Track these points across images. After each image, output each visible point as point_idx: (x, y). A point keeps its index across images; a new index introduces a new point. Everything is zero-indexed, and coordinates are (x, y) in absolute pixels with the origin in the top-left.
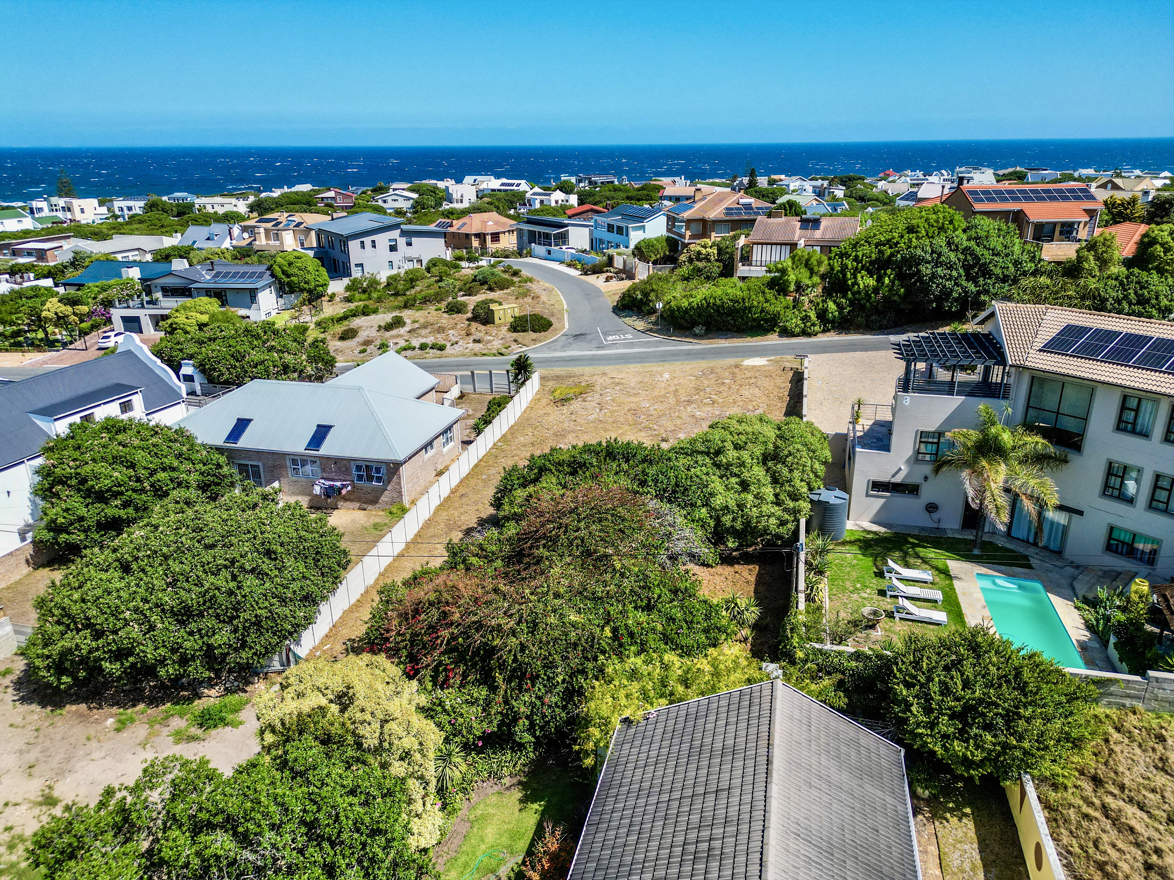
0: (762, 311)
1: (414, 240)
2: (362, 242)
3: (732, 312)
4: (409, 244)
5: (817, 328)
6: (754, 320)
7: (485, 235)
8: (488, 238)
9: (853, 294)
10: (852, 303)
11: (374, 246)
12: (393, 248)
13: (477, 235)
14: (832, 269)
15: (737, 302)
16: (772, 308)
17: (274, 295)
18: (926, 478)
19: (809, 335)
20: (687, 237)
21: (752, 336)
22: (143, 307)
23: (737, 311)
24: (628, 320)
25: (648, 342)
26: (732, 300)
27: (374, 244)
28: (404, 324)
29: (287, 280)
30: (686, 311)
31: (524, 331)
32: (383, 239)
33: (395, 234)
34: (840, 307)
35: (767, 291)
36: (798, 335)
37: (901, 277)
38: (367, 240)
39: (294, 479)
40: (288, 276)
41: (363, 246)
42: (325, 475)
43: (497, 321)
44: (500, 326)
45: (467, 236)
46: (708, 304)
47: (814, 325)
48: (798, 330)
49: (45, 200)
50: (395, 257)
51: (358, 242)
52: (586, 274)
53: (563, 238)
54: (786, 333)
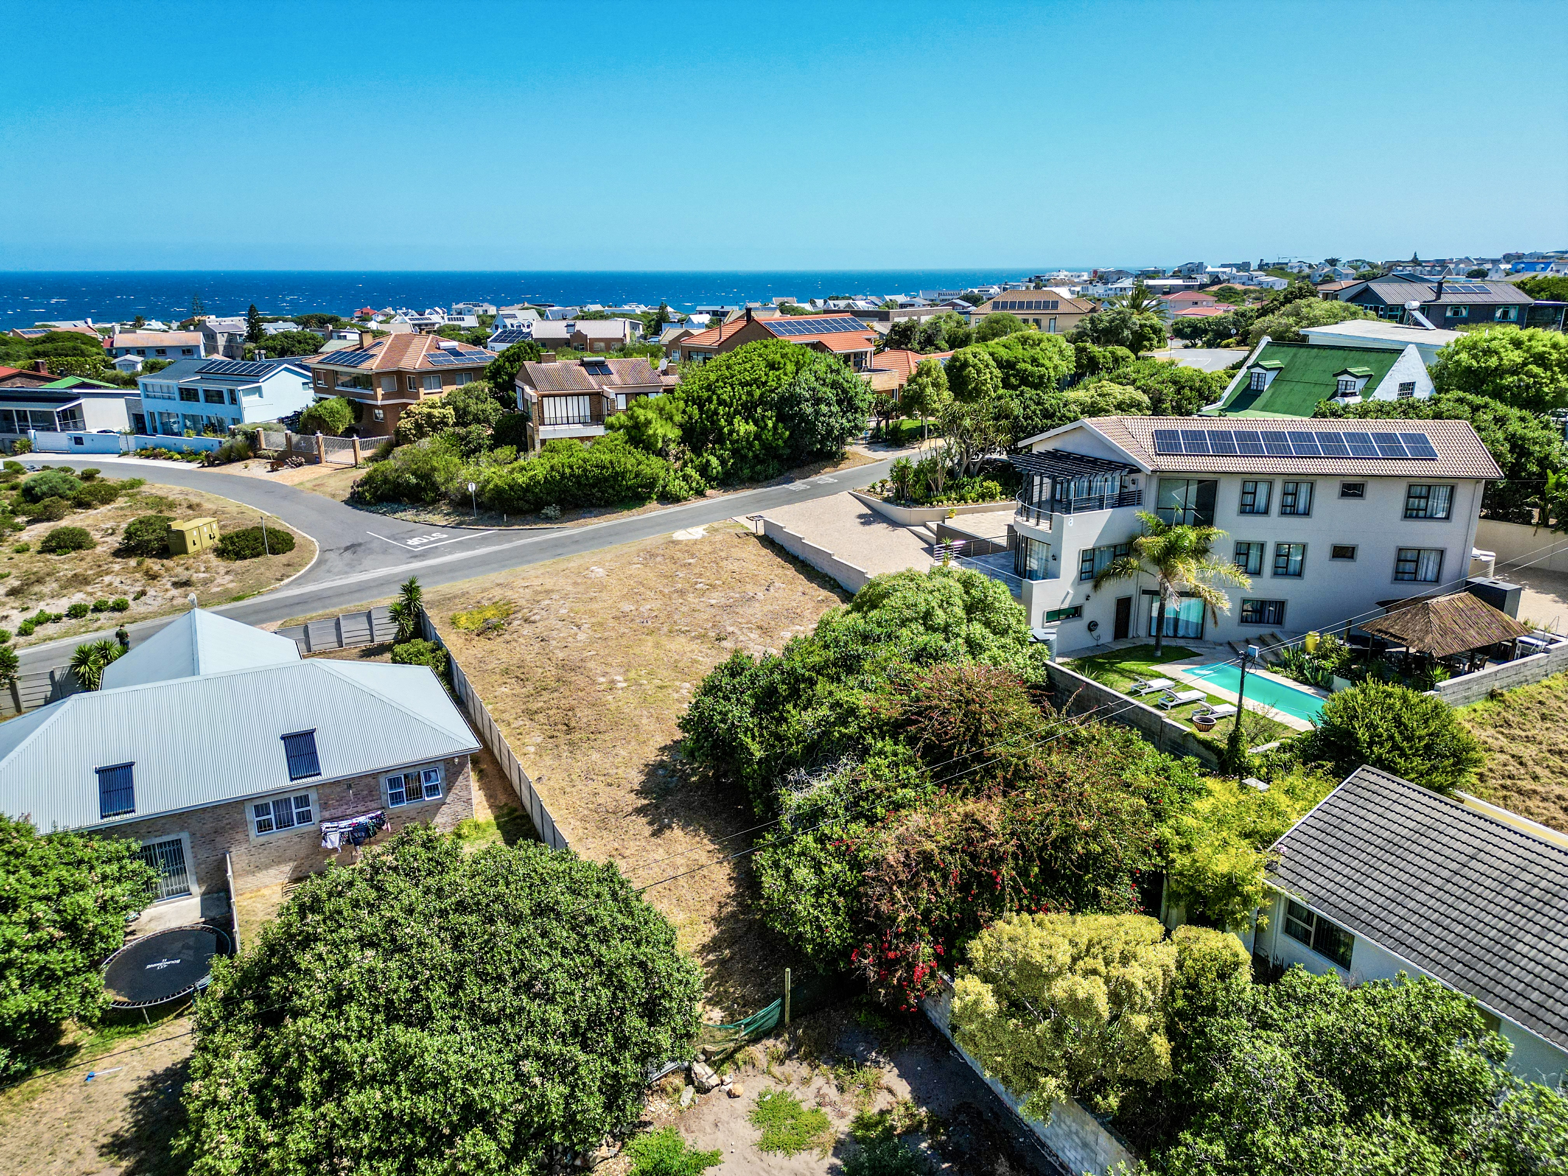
0: (637, 476)
3: (600, 482)
6: (628, 488)
9: (732, 443)
10: (733, 454)
14: (690, 418)
15: (604, 467)
16: (648, 471)
18: (1088, 598)
20: (380, 397)
21: (628, 510)
23: (606, 479)
25: (484, 538)
26: (597, 466)
30: (527, 489)
31: (258, 555)
34: (723, 462)
37: (781, 418)
42: (327, 814)
43: (191, 547)
46: (563, 475)
48: (682, 493)
52: (212, 464)
53: (72, 418)
54: (667, 498)
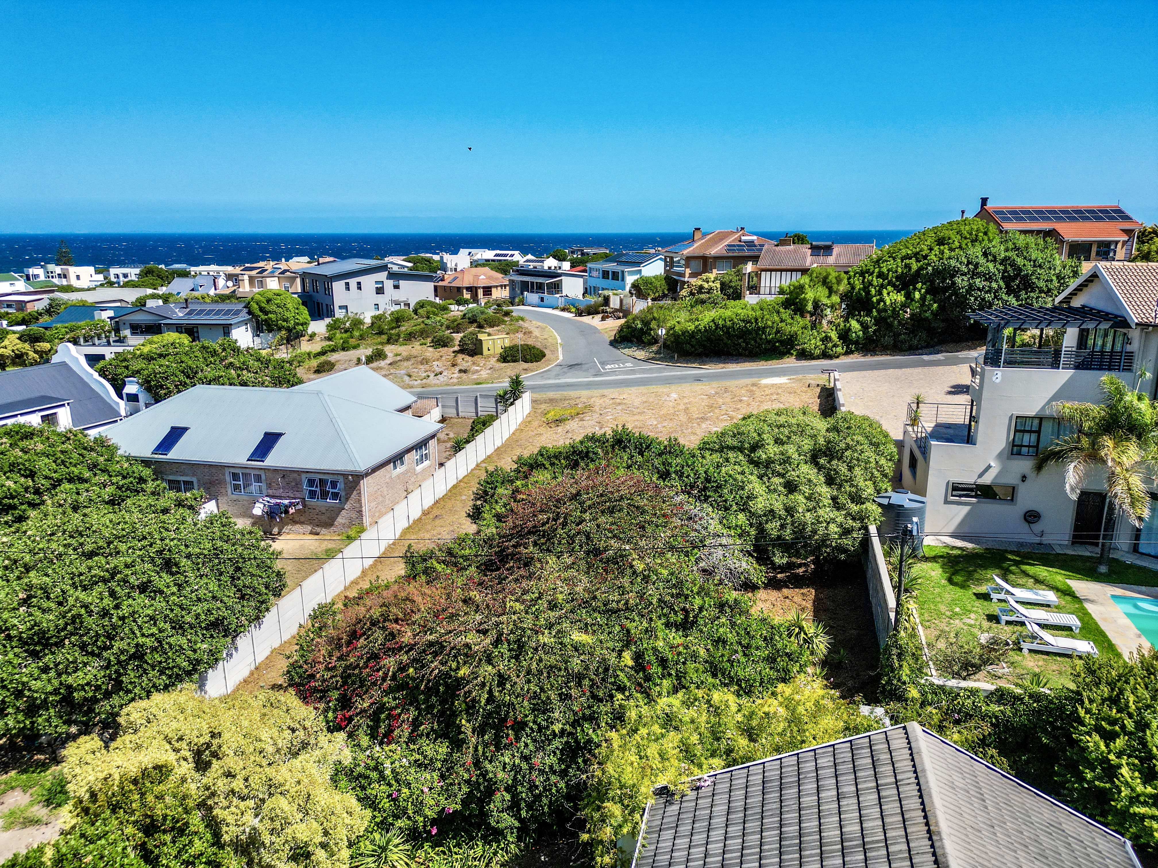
0: (778, 332)
1: (402, 283)
2: (347, 284)
3: (744, 333)
4: (396, 287)
5: (839, 350)
6: (769, 342)
7: (476, 288)
8: (480, 292)
9: (879, 311)
10: (878, 321)
11: (360, 288)
12: (380, 291)
13: (469, 289)
14: (853, 288)
15: (750, 322)
16: (788, 329)
17: (250, 334)
18: (1024, 478)
19: (830, 357)
20: (687, 275)
22: (109, 344)
23: (750, 332)
24: (627, 351)
25: (650, 369)
26: (743, 321)
27: (359, 286)
28: (386, 357)
29: (264, 317)
30: (692, 335)
31: (514, 361)
32: (369, 281)
33: (382, 276)
34: (865, 327)
35: (782, 310)
36: (818, 358)
37: (933, 291)
38: (353, 282)
39: (234, 497)
40: (266, 313)
41: (347, 287)
42: (271, 492)
43: (485, 352)
44: (489, 356)
45: (459, 289)
46: (717, 326)
47: (835, 346)
48: (817, 352)
49: (42, 267)
50: (381, 300)
51: (342, 283)
52: (580, 315)
53: (556, 288)
54: (804, 355)
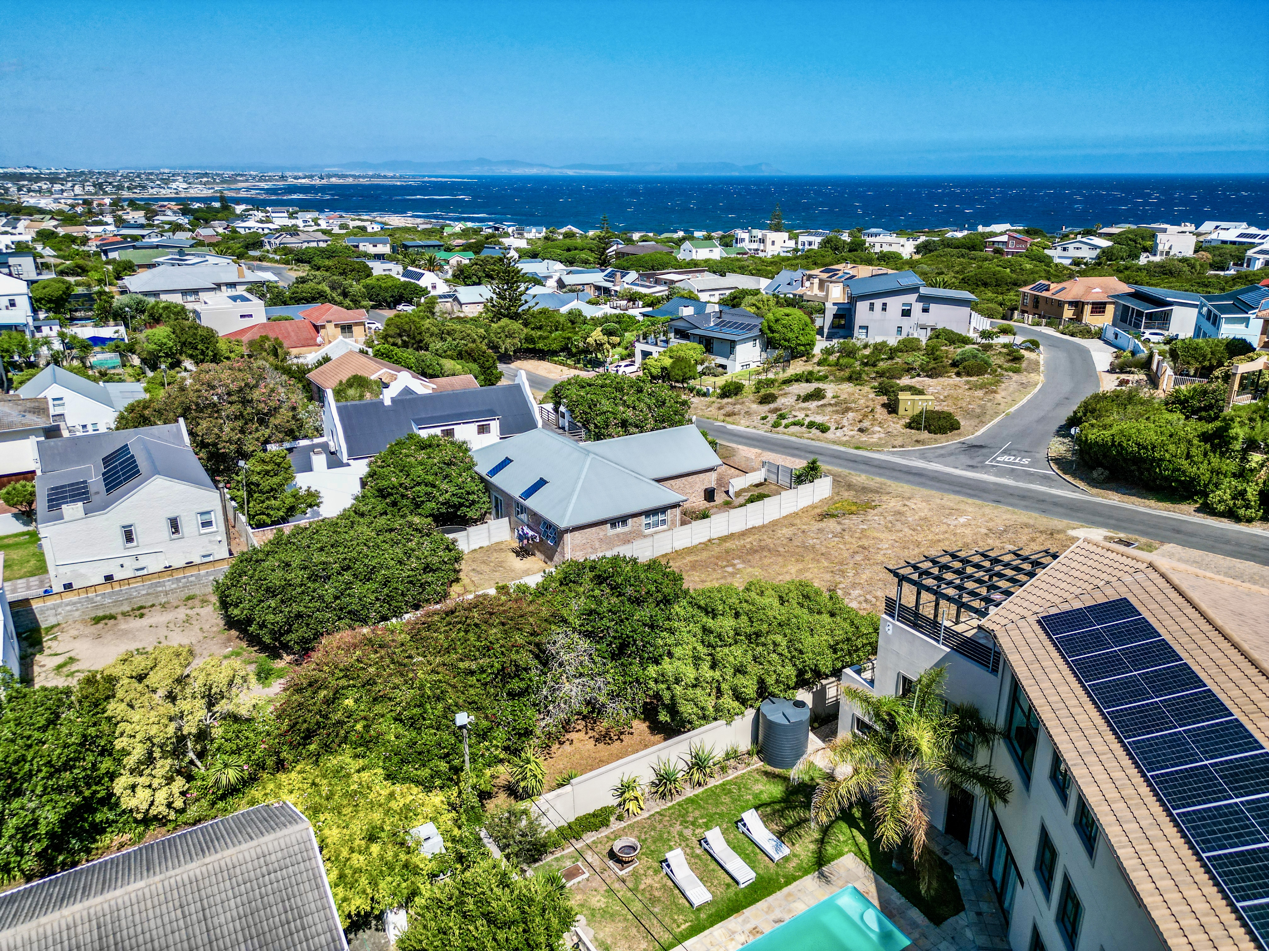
0: (1176, 469)
1: (932, 306)
2: (872, 305)
4: (925, 310)
7: (1083, 304)
8: (1088, 309)
11: (884, 309)
12: (906, 313)
13: (1073, 304)
15: (1145, 448)
16: (1193, 468)
17: (758, 348)
19: (1238, 519)
21: (1159, 500)
26: (1138, 444)
27: (884, 307)
28: (824, 397)
29: (771, 335)
31: (918, 429)
32: (896, 304)
33: (912, 298)
36: (1221, 515)
38: (878, 303)
40: (773, 331)
41: (872, 307)
43: (901, 412)
44: (899, 418)
45: (1060, 304)
47: (1248, 507)
48: (1221, 508)
49: (749, 232)
50: (906, 323)
51: (867, 303)
53: (1164, 320)
54: (1205, 507)
